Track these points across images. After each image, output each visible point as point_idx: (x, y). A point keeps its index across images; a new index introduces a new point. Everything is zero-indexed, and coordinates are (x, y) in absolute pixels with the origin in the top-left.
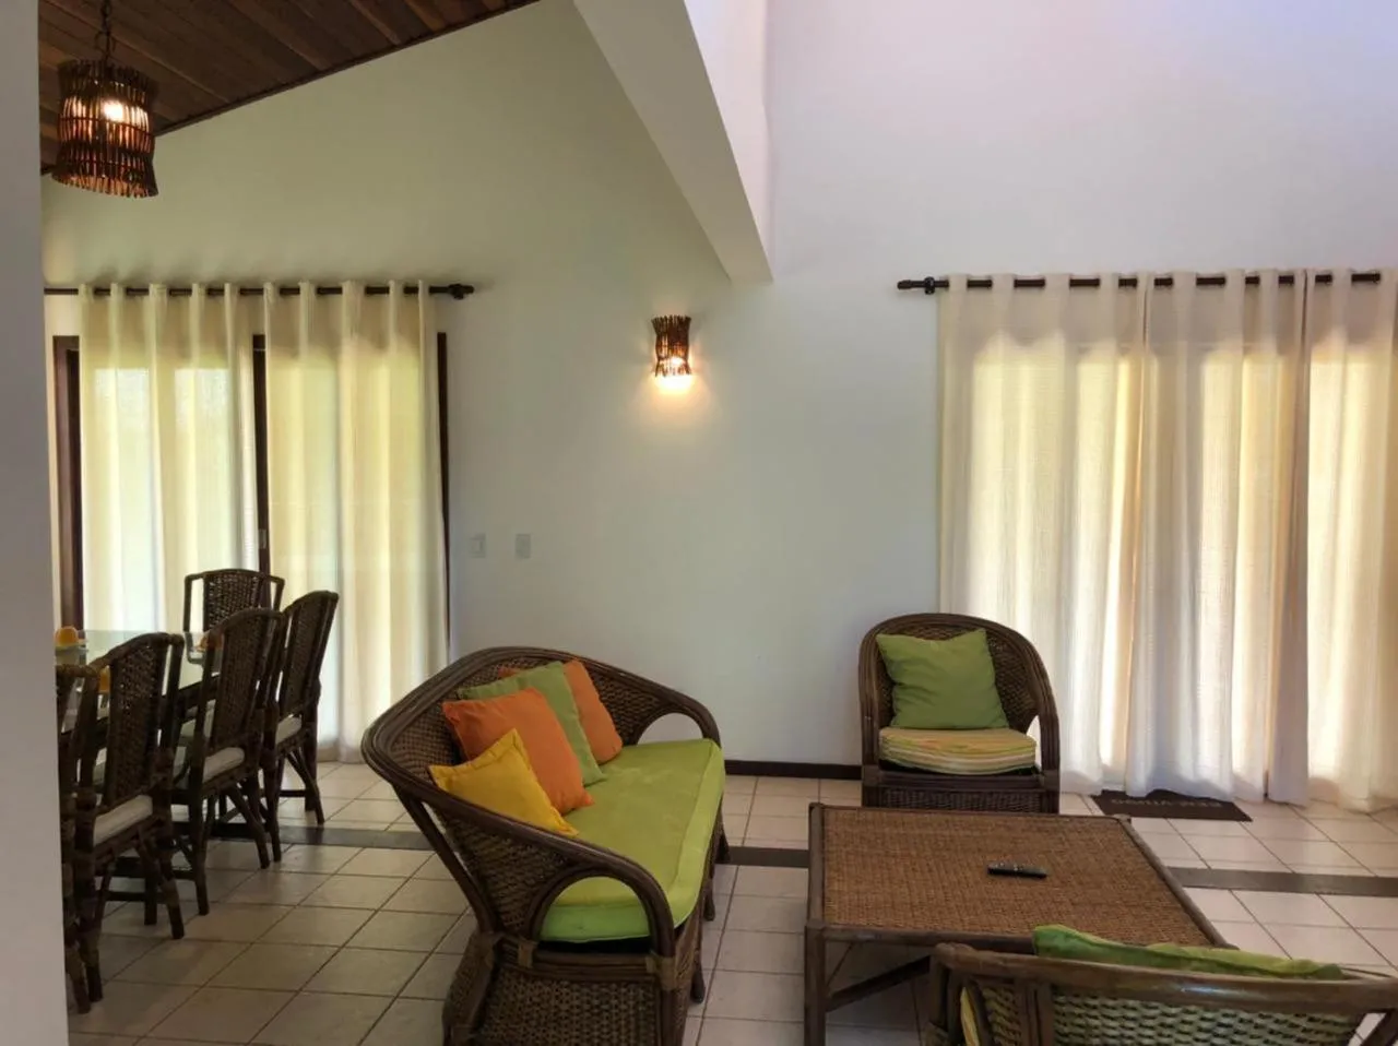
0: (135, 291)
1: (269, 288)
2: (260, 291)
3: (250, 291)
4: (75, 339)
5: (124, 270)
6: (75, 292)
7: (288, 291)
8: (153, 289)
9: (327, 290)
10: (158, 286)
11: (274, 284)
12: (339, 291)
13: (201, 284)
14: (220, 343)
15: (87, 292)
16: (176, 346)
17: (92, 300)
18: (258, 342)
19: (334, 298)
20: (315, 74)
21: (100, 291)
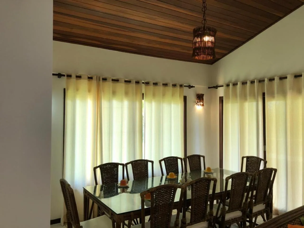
0: (235, 84)
1: (266, 80)
2: (264, 81)
3: (261, 81)
4: (223, 97)
5: (233, 80)
6: (222, 86)
7: (271, 80)
8: (239, 83)
9: (283, 78)
10: (240, 82)
11: (267, 78)
12: (286, 78)
13: (249, 81)
14: (254, 96)
15: (225, 86)
16: (244, 97)
17: (226, 88)
18: (264, 94)
19: (285, 80)
20: (280, 18)
21: (228, 85)
